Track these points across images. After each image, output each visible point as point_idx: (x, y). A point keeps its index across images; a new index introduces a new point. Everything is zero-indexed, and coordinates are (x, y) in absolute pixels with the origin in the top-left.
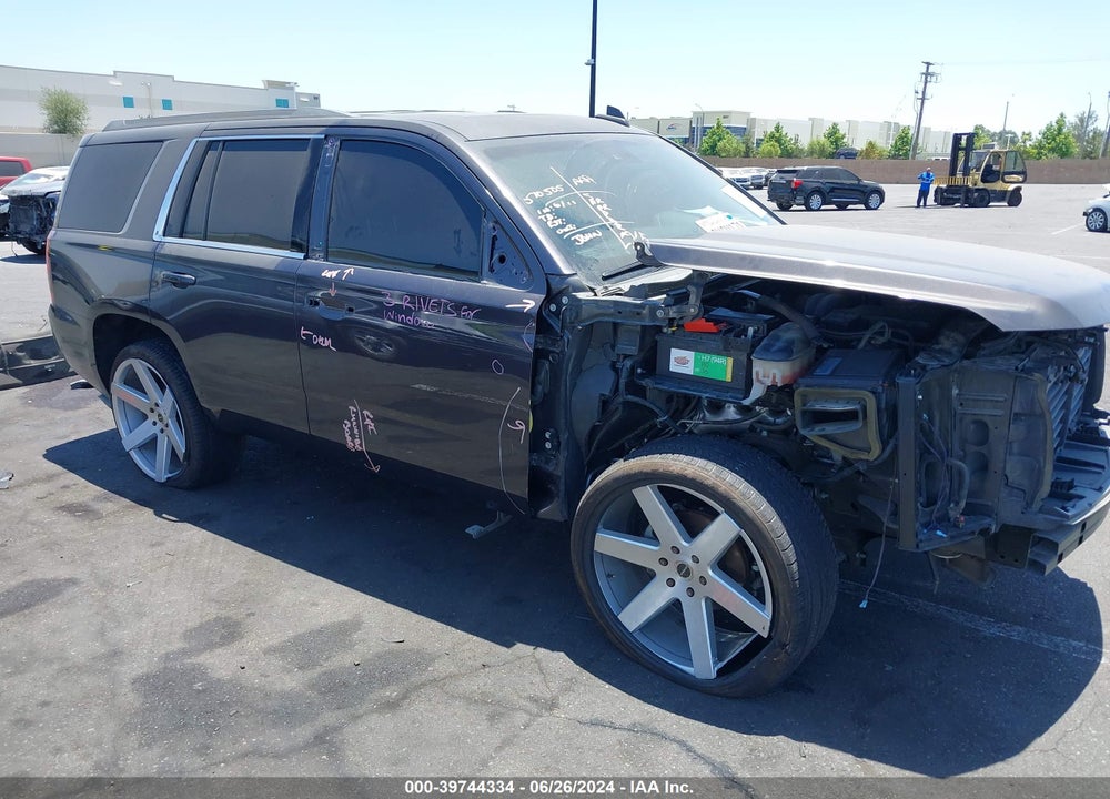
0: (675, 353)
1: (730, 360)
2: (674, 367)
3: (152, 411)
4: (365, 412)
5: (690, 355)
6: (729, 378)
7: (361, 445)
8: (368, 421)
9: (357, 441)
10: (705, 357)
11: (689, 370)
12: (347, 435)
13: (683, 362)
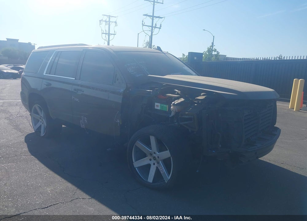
0: (156, 104)
1: (168, 106)
2: (156, 108)
3: (40, 119)
4: (85, 118)
5: (159, 104)
6: (167, 110)
7: (84, 126)
8: (85, 120)
9: (83, 125)
10: (162, 105)
11: (159, 108)
12: (81, 124)
13: (157, 106)
